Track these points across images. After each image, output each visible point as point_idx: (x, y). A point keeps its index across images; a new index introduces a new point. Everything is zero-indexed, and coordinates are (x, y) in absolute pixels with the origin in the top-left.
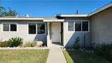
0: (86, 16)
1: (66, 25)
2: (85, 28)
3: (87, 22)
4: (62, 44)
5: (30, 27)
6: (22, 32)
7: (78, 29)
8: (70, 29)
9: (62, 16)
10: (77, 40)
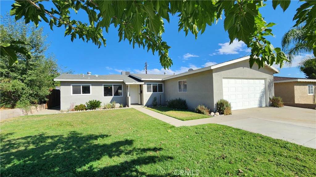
0: (161, 80)
1: (145, 87)
2: (161, 90)
3: (162, 85)
4: (141, 104)
5: (105, 88)
6: (97, 93)
7: (155, 90)
8: (149, 90)
9: (142, 79)
10: (155, 99)
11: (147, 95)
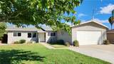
11: (48, 37)
